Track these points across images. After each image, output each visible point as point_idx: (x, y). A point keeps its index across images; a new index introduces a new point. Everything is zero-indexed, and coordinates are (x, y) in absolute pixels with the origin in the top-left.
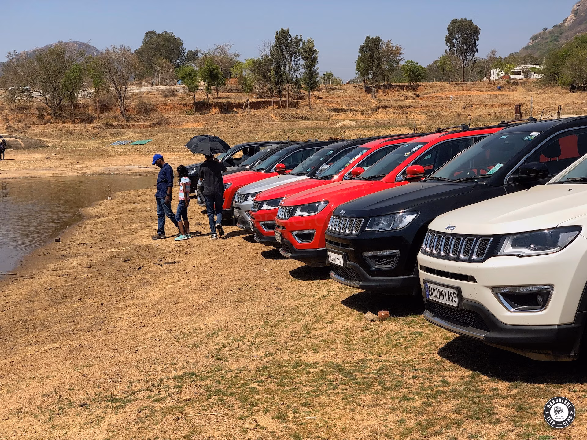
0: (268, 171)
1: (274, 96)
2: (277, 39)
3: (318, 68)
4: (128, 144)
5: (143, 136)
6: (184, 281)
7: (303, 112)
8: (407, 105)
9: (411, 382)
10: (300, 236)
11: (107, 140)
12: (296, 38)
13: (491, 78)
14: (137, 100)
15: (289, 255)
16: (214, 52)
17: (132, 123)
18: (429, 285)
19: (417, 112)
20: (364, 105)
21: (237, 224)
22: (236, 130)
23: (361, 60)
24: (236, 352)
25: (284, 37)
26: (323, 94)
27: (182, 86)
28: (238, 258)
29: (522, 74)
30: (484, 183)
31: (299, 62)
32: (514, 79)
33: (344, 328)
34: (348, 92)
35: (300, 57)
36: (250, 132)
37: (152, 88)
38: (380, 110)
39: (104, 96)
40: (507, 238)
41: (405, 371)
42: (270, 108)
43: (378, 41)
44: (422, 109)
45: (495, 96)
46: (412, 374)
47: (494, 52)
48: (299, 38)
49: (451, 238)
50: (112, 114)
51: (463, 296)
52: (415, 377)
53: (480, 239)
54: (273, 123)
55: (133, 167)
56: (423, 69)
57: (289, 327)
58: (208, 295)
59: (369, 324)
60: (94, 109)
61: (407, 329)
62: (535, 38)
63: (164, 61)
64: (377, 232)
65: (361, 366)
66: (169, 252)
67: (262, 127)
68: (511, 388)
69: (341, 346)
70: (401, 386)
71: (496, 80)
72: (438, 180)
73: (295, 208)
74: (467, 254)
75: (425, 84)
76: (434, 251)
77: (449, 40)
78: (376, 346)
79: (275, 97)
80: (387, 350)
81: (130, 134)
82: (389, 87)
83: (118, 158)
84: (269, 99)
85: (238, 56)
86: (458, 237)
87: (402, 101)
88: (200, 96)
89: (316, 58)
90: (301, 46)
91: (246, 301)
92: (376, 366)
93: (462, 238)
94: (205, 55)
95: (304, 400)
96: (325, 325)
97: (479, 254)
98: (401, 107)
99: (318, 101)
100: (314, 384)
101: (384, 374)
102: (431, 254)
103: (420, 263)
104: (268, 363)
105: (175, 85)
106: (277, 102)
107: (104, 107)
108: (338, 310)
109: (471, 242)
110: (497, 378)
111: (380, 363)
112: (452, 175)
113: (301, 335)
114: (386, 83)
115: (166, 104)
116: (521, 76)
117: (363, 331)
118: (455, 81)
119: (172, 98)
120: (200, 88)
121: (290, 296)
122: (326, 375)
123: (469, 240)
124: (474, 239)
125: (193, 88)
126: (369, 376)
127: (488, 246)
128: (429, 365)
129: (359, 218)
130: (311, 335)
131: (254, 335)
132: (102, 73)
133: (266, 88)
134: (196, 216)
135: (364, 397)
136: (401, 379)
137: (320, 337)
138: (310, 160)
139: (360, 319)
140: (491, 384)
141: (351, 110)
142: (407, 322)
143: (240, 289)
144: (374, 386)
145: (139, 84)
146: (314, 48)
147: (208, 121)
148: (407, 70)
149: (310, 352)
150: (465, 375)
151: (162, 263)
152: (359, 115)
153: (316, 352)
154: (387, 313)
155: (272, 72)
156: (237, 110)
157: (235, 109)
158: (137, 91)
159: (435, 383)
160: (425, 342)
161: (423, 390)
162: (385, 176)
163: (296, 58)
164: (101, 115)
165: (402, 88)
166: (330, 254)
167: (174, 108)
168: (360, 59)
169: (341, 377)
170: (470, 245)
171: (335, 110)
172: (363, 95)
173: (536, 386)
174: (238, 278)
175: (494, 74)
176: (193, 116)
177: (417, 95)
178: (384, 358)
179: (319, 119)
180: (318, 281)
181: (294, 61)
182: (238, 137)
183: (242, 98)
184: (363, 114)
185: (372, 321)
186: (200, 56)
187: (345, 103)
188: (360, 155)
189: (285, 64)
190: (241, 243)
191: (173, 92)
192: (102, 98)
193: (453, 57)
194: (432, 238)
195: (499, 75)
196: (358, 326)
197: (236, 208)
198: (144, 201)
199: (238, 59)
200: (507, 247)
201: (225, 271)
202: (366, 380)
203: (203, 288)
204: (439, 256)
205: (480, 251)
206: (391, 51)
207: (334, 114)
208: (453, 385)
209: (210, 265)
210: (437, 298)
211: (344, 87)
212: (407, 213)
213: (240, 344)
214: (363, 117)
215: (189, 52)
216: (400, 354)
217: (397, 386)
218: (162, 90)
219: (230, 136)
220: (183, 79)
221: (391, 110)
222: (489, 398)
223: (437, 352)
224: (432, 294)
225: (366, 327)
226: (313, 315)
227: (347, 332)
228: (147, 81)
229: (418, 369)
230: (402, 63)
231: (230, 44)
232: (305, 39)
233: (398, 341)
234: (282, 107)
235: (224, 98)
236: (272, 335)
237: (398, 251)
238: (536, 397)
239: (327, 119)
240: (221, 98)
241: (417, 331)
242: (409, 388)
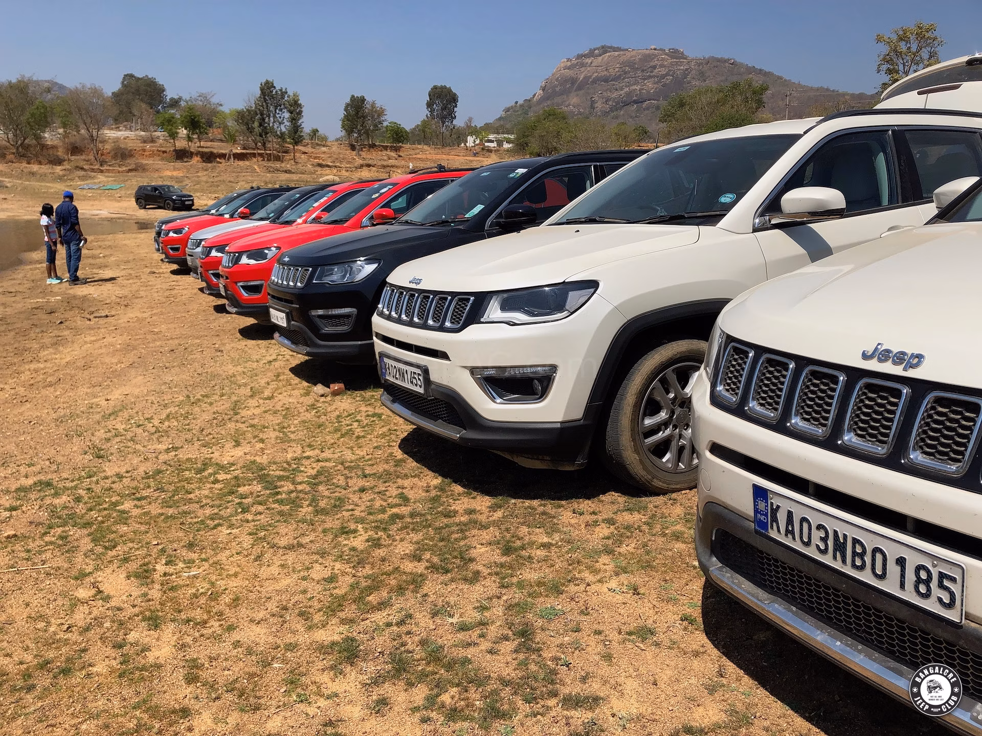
0: (232, 216)
1: (258, 149)
2: (262, 90)
3: (303, 122)
4: (99, 189)
5: (115, 181)
6: (109, 339)
7: (288, 166)
8: (390, 165)
9: (355, 498)
10: (247, 288)
11: (74, 183)
12: (281, 90)
13: (468, 144)
14: (113, 144)
15: (234, 310)
16: (196, 100)
17: (105, 167)
18: (386, 360)
19: (399, 171)
20: (349, 162)
21: (191, 273)
22: (216, 179)
23: (347, 118)
24: (129, 444)
25: (269, 88)
26: (309, 149)
27: (163, 133)
28: (184, 312)
29: (495, 142)
30: (461, 227)
31: (283, 114)
32: (488, 146)
33: (285, 406)
34: (334, 149)
35: (285, 110)
36: (230, 182)
37: (131, 133)
38: (364, 168)
39: (74, 137)
40: (494, 298)
41: (351, 478)
42: (255, 160)
43: (363, 100)
44: (403, 169)
45: (471, 161)
46: (361, 483)
47: (470, 120)
48: (284, 90)
49: (416, 295)
50: (83, 157)
51: (431, 379)
52: (362, 490)
53: (456, 298)
54: (256, 174)
55: (101, 212)
56: (406, 131)
57: (215, 405)
58: (132, 357)
59: (318, 401)
60: (65, 151)
61: (363, 409)
62: (507, 110)
63: (144, 106)
64: (327, 285)
65: (291, 470)
66: (107, 304)
67: (244, 178)
68: (493, 508)
69: (273, 435)
70: (341, 507)
71: (472, 147)
72: (407, 222)
73: (241, 254)
74: (438, 320)
75: (408, 146)
76: (394, 314)
77: (429, 105)
78: (320, 435)
79: (260, 149)
80: (333, 441)
81: (101, 178)
82: (373, 146)
83: (86, 202)
84: (253, 151)
85: (221, 105)
86: (426, 294)
87: (385, 160)
88: (181, 144)
89: (300, 113)
90: (286, 99)
91: (173, 367)
92: (313, 468)
93: (431, 296)
94: (187, 102)
95: (192, 536)
96: (261, 401)
97: (454, 319)
98: (384, 167)
99: (303, 156)
100: (217, 502)
101: (321, 483)
102: (389, 318)
103: (375, 329)
104: (165, 463)
105: (155, 131)
106: (261, 155)
107: (75, 150)
108: (283, 380)
109: (444, 303)
110: (475, 490)
111: (321, 464)
112: (426, 218)
113: (226, 417)
114: (371, 143)
115: (144, 150)
116: (494, 145)
117: (307, 410)
118: (435, 145)
119: (152, 145)
120: (180, 135)
121: (229, 361)
122: (239, 486)
123: (441, 299)
124: (447, 298)
125: (173, 135)
126: (300, 487)
127: (468, 308)
128: (386, 467)
129: (305, 266)
130: (239, 416)
131: (164, 416)
132: (71, 113)
133: (250, 139)
134: (153, 264)
135: (283, 529)
136: (344, 492)
137: (250, 421)
138: (275, 204)
139: (307, 394)
140: (466, 500)
141: (335, 166)
142: (365, 398)
143: (172, 350)
144: (302, 507)
145: (116, 128)
146: (299, 102)
147: (188, 170)
148: (390, 130)
149: (229, 445)
150: (432, 483)
151: (91, 317)
152: (344, 171)
153: (238, 444)
154: (342, 386)
155: (256, 124)
156: (220, 161)
157: (218, 159)
158: (113, 135)
159: (390, 500)
160: (385, 429)
161: (370, 514)
162: (348, 221)
163: (281, 110)
164: (73, 158)
165: (386, 148)
166: (272, 311)
167: (152, 155)
168: (345, 116)
169: (259, 489)
170: (442, 306)
171: (320, 165)
172: (348, 152)
173: (527, 503)
174: (176, 337)
175: (470, 141)
176: (173, 164)
177: (400, 156)
178: (327, 454)
179: (303, 174)
180: (269, 341)
181: (279, 114)
182: (218, 186)
183: (224, 148)
184: (348, 171)
185: (322, 396)
186: (183, 104)
187: (330, 160)
188: (325, 198)
189: (269, 116)
190: (195, 294)
191: (152, 138)
192: (72, 140)
193: (433, 122)
194: (391, 294)
195: (475, 142)
196: (303, 403)
197: (189, 255)
198: (100, 247)
199: (221, 108)
200: (494, 311)
201: (163, 327)
202: (293, 495)
203: (128, 348)
204: (399, 321)
205: (455, 316)
206: (376, 111)
207: (319, 169)
208: (414, 502)
209: (149, 320)
210: (397, 378)
211: (329, 144)
212: (366, 262)
213: (140, 430)
214: (347, 174)
215: (172, 99)
216: (349, 448)
217: (335, 506)
218: (141, 136)
219: (208, 185)
220: (162, 124)
221: (374, 169)
222: (463, 528)
223: (398, 443)
224: (390, 373)
225: (313, 405)
226: (249, 387)
227: (288, 412)
228: (125, 126)
229: (368, 474)
230: (385, 124)
231: (213, 93)
232: (290, 93)
233: (350, 427)
234: (266, 159)
235: (206, 148)
236: (187, 417)
237: (355, 310)
238: (529, 526)
239: (311, 173)
240: (203, 147)
241: (376, 411)
242: (352, 510)
